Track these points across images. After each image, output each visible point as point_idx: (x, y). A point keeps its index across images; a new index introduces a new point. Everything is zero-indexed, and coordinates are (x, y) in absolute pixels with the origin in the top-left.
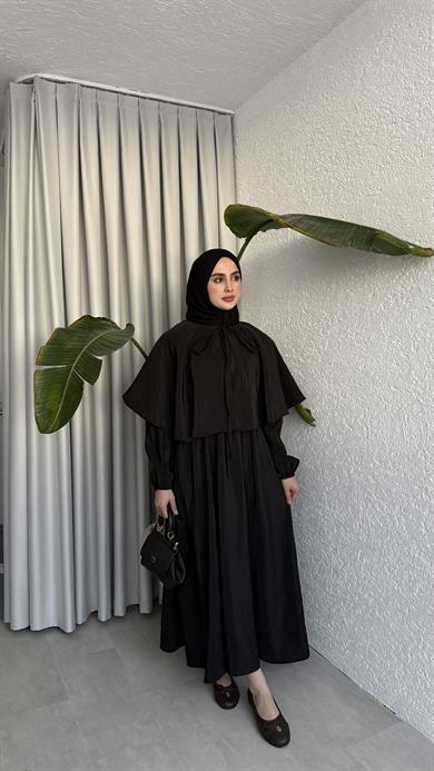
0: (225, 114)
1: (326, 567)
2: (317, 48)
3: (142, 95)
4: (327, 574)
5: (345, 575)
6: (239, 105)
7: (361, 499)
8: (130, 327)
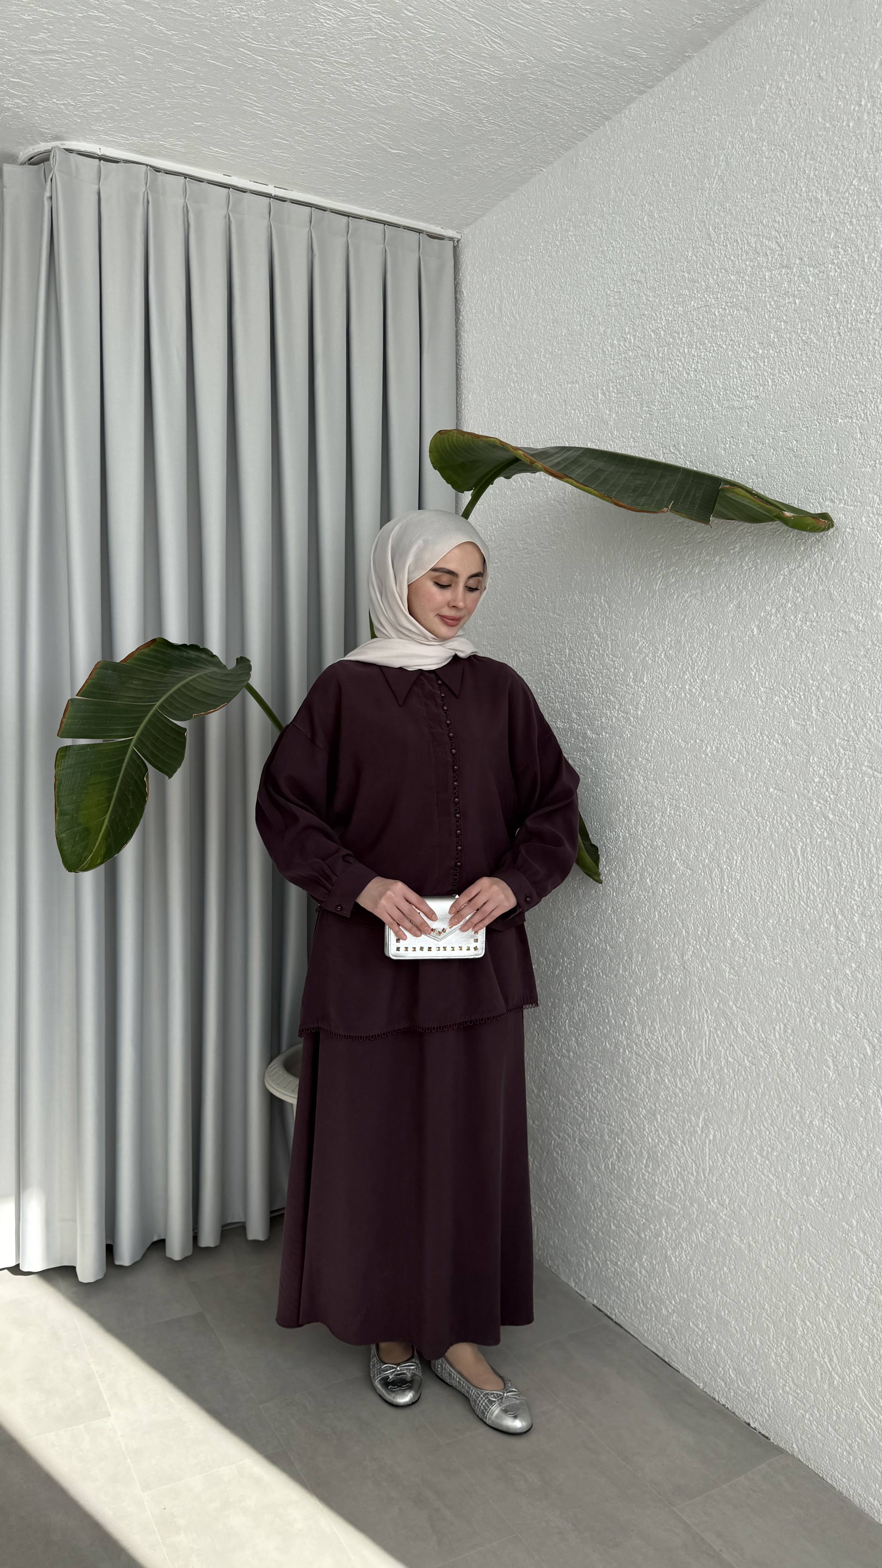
0: (440, 238)
1: (634, 1148)
2: (632, 114)
3: (277, 194)
4: (634, 1162)
5: (672, 1163)
6: (469, 221)
7: (706, 1011)
8: (244, 663)
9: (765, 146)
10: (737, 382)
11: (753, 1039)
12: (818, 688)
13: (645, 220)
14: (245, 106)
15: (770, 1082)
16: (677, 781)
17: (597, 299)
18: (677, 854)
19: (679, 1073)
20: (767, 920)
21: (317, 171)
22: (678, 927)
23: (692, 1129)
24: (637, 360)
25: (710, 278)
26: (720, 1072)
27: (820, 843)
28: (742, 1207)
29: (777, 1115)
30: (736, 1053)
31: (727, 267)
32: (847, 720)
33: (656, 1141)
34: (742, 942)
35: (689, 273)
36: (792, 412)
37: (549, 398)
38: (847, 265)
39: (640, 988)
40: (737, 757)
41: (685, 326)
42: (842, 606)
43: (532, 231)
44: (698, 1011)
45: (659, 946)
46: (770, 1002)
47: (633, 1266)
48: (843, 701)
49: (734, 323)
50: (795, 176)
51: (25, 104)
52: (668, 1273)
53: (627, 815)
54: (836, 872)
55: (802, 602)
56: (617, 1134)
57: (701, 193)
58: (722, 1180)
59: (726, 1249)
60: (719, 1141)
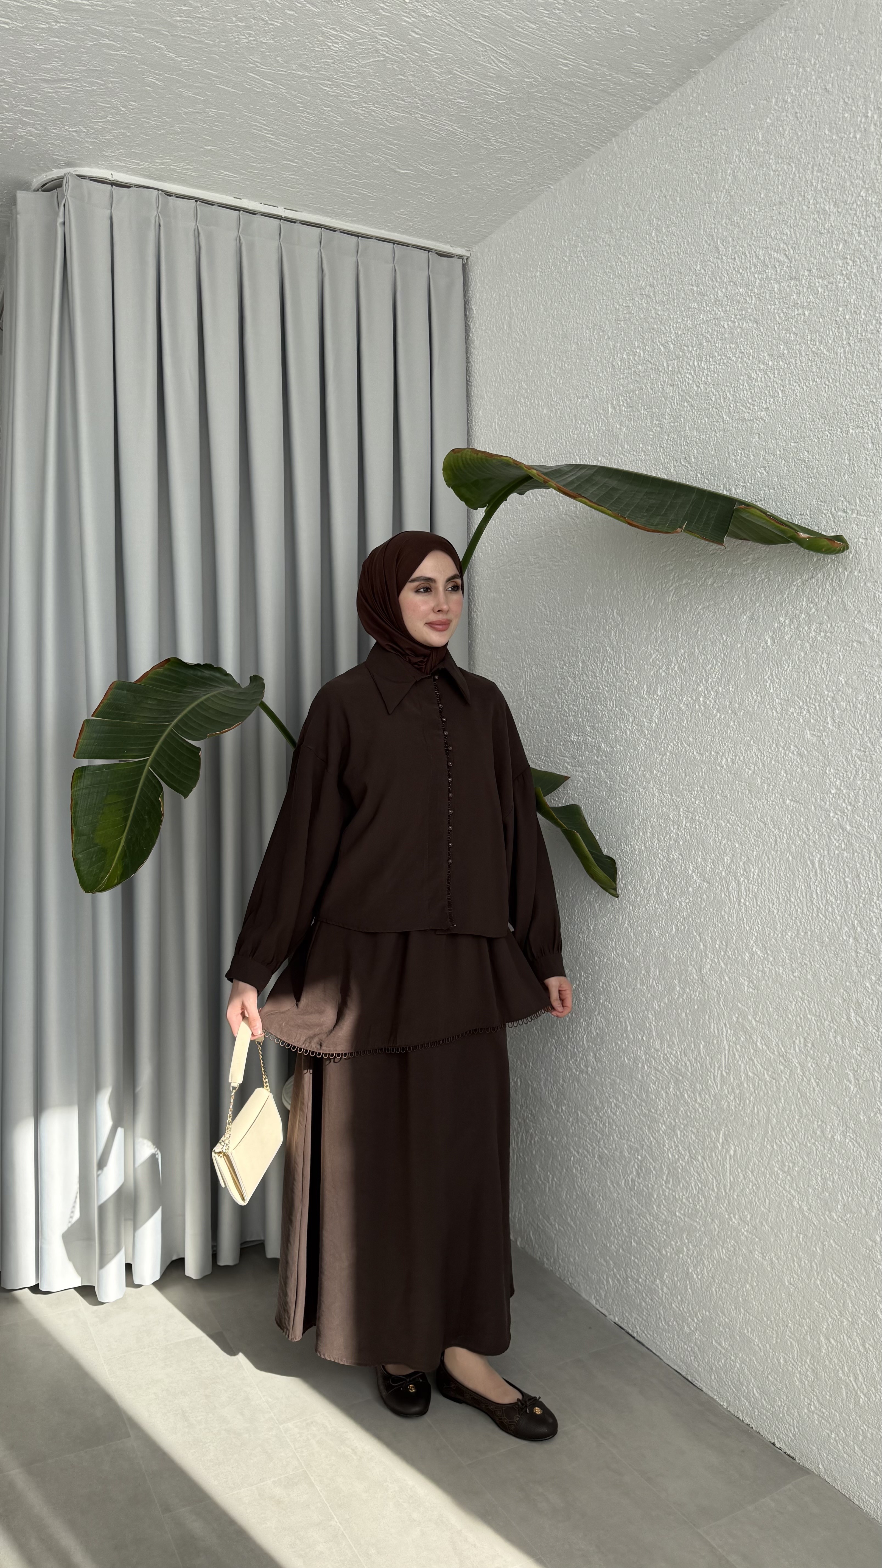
0: (450, 256)
1: (654, 1164)
2: (639, 130)
3: (286, 215)
4: (654, 1178)
5: (693, 1179)
6: (478, 238)
7: (725, 1025)
8: (257, 681)
9: (772, 159)
10: (747, 394)
11: (773, 1053)
12: (833, 699)
13: (653, 234)
14: (255, 129)
15: (790, 1097)
16: (692, 794)
17: (607, 314)
18: (693, 867)
19: (698, 1088)
20: (786, 933)
21: (326, 192)
22: (695, 940)
23: (712, 1145)
24: (647, 374)
25: (719, 291)
26: (740, 1087)
27: (838, 855)
28: (764, 1223)
29: (798, 1130)
30: (756, 1067)
31: (736, 279)
32: (863, 731)
33: (677, 1156)
34: (761, 955)
35: (698, 287)
36: (803, 423)
37: (559, 412)
38: (856, 275)
39: (658, 1003)
40: (752, 768)
41: (695, 339)
42: (856, 616)
43: (540, 248)
44: (717, 1025)
45: (677, 960)
46: (790, 1016)
47: (654, 1283)
48: (859, 711)
49: (743, 335)
50: (803, 188)
51: (38, 132)
52: (689, 1290)
53: (643, 828)
54: (854, 883)
55: (816, 613)
56: (637, 1150)
57: (709, 207)
58: (743, 1195)
59: (748, 1266)
60: (740, 1156)
